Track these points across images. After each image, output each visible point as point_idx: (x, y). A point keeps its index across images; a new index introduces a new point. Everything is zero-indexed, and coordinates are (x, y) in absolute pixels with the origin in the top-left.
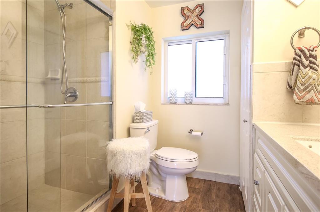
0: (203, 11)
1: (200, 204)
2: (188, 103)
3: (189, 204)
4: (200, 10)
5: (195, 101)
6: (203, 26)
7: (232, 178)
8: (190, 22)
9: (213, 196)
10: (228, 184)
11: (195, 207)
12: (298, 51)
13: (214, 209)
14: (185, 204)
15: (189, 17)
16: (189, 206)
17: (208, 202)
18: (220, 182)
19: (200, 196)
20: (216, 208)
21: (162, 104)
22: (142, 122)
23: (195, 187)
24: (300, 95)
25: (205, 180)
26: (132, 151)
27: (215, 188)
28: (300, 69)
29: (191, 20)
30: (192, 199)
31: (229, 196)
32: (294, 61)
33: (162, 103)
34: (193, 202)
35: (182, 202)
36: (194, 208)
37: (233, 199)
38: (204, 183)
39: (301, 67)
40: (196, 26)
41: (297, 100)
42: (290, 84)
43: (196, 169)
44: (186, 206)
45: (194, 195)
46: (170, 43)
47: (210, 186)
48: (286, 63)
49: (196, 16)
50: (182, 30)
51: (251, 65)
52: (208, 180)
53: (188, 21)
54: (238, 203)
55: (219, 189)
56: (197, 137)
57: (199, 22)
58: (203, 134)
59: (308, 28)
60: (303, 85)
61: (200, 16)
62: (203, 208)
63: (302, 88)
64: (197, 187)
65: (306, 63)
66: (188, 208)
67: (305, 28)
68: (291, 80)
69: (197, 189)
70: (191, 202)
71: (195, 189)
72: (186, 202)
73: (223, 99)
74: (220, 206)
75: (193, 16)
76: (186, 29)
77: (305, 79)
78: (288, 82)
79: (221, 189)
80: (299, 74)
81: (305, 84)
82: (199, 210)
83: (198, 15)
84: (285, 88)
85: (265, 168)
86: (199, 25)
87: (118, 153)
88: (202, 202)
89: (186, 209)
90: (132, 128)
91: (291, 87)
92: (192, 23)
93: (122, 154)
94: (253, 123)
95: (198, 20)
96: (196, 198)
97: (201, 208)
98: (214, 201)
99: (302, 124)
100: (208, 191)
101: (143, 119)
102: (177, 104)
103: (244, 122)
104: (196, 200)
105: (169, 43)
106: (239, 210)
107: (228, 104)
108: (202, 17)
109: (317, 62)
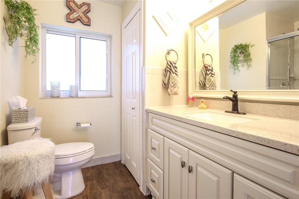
0: (90, 11)
1: (98, 187)
2: (74, 96)
3: (89, 191)
4: (87, 8)
5: (80, 94)
6: (89, 24)
7: (115, 156)
8: (76, 16)
9: (106, 176)
10: (113, 163)
11: (95, 191)
12: (169, 63)
13: (111, 185)
14: (85, 194)
15: (75, 11)
16: (89, 193)
17: (104, 182)
18: (106, 164)
19: (95, 181)
20: (112, 183)
21: (41, 99)
22: (27, 121)
23: (86, 176)
24: (172, 89)
25: (93, 167)
26: (39, 155)
27: (104, 169)
28: (171, 74)
29: (78, 15)
30: (89, 187)
31: (117, 171)
32: (167, 68)
33: (40, 97)
34: (91, 189)
35: (81, 194)
36: (95, 193)
37: (121, 172)
38: (93, 169)
39: (172, 73)
40: (83, 22)
41: (170, 92)
42: (165, 82)
43: (92, 158)
44: (86, 195)
45: (89, 183)
46: (50, 30)
47: (100, 170)
48: (162, 69)
49: (83, 13)
50: (67, 22)
51: (142, 68)
52: (95, 166)
53: (75, 15)
54: (125, 173)
55: (107, 169)
56: (85, 129)
57: (86, 20)
58: (92, 124)
59: (173, 50)
60: (173, 83)
61: (87, 13)
62: (102, 189)
63: (172, 85)
64: (88, 175)
65: (174, 71)
66: (89, 195)
67: (172, 50)
68: (165, 80)
69: (89, 176)
70: (90, 189)
71: (88, 177)
72: (85, 192)
73: (106, 92)
74: (114, 181)
75: (80, 11)
76: (72, 21)
77: (174, 80)
78: (163, 81)
79: (109, 168)
80: (171, 77)
81: (174, 83)
82: (100, 192)
83: (85, 13)
84: (161, 85)
85: (163, 136)
86: (86, 22)
87: (18, 163)
88: (99, 185)
89: (88, 197)
90: (10, 131)
91: (165, 84)
92: (79, 18)
93: (24, 163)
94: (146, 109)
95: (85, 18)
96: (92, 184)
97: (101, 190)
98: (108, 179)
99: (169, 106)
100: (100, 174)
101: (27, 117)
102: (61, 98)
103: (133, 109)
104: (93, 186)
105: (47, 30)
106: (128, 177)
107: (110, 96)
108: (88, 15)
109: (177, 71)
